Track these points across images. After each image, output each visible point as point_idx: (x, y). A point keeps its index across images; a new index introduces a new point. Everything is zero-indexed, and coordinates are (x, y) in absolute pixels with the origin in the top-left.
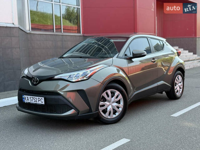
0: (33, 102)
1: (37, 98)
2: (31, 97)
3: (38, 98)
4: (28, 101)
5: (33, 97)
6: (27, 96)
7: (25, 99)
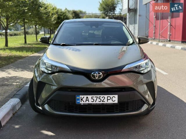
0: (97, 102)
1: (106, 96)
2: (94, 96)
3: (108, 97)
4: (87, 102)
5: (98, 96)
6: (85, 96)
7: (82, 100)
